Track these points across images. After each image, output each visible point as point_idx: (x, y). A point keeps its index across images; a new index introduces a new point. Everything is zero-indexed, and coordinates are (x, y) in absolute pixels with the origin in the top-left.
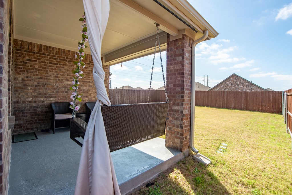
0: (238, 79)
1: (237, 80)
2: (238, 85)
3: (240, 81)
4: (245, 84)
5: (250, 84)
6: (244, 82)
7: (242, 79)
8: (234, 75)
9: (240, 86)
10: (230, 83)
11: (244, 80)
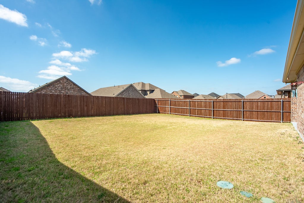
0: (69, 83)
1: (67, 84)
2: (68, 90)
3: (70, 85)
4: (76, 89)
5: (81, 89)
6: (75, 87)
7: (73, 84)
8: (65, 77)
9: (71, 91)
10: (59, 86)
11: (74, 84)
